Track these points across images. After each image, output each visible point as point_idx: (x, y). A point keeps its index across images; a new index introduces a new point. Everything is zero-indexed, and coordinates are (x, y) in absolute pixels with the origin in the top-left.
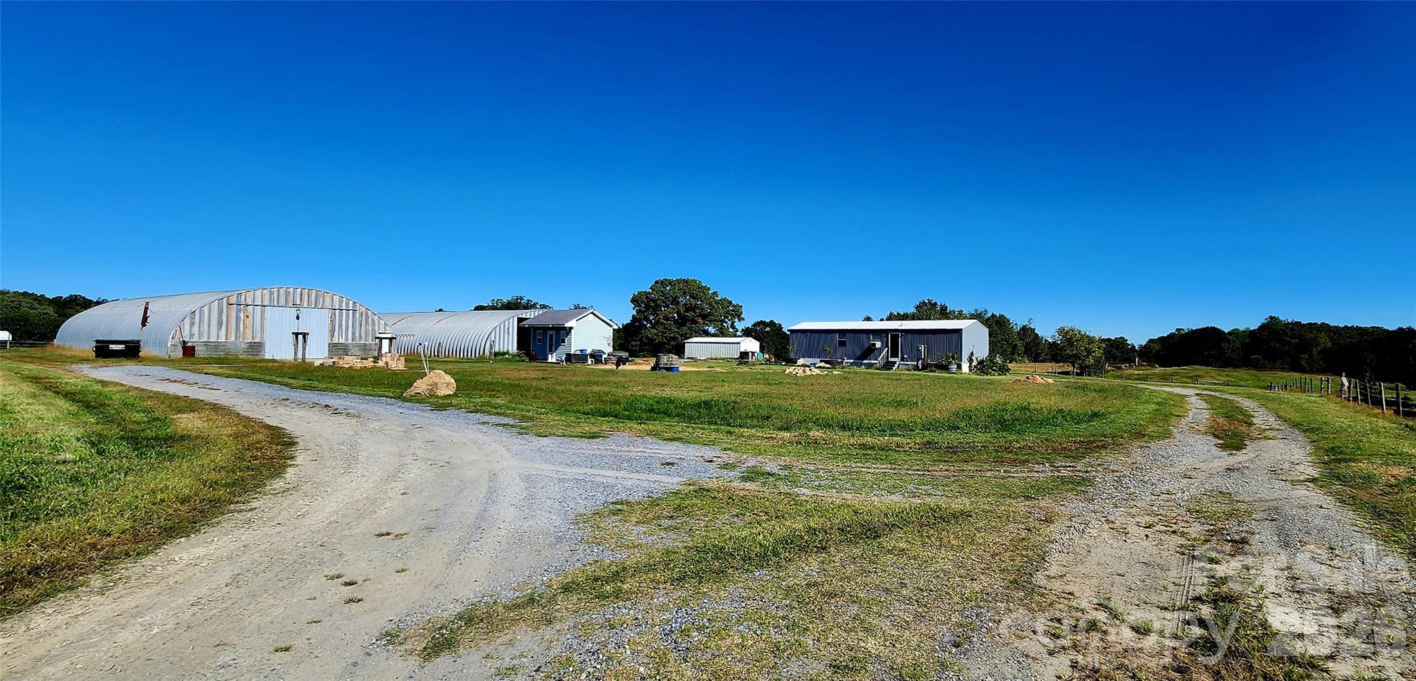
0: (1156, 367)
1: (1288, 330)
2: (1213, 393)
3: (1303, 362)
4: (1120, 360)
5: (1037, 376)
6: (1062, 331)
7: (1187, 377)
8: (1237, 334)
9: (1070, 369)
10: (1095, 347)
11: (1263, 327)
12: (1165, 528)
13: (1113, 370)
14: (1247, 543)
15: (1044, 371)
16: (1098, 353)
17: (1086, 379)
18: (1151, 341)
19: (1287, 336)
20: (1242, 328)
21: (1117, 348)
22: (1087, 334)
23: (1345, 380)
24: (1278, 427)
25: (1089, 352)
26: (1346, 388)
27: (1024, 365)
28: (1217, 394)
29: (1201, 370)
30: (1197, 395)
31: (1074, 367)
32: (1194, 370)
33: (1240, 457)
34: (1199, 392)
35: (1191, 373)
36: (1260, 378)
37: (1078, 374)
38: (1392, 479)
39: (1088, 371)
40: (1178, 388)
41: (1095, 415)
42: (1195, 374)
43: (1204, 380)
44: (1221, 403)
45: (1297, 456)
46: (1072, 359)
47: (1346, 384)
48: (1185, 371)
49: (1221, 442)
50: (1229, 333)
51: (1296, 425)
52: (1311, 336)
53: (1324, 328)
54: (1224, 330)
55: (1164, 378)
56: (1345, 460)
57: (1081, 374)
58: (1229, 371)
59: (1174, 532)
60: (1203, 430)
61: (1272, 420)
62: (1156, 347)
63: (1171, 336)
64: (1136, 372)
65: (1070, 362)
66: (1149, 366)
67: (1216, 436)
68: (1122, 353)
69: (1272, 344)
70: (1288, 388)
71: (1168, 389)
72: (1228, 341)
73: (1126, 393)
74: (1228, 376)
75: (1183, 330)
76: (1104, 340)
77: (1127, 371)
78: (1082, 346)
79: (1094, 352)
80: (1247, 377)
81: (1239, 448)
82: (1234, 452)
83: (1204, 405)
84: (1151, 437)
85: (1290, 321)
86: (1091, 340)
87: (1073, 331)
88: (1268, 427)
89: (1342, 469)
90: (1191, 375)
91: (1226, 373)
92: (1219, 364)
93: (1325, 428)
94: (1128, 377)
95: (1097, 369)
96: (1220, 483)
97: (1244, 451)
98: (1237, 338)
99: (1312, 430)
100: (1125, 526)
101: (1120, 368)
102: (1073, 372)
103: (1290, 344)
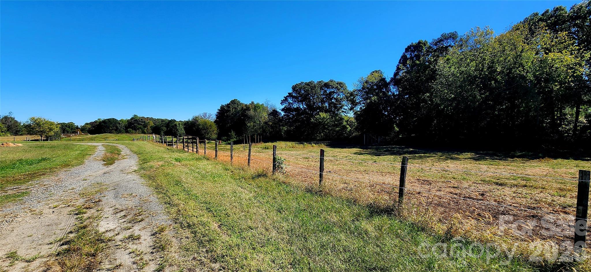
0: (88, 135)
1: (140, 120)
2: (109, 144)
3: (145, 131)
4: (70, 133)
5: (10, 143)
6: (32, 119)
7: (102, 138)
8: (123, 121)
9: (40, 138)
10: (54, 127)
11: (132, 119)
12: (65, 205)
13: (65, 137)
14: (101, 201)
15: (21, 140)
16: (57, 129)
17: (49, 142)
18: (87, 124)
19: (140, 122)
20: (125, 119)
21: (69, 127)
22: (49, 121)
23: (154, 136)
24: (129, 154)
25: (51, 129)
26: (154, 138)
27: (7, 137)
28: (111, 144)
29: (108, 135)
30: (102, 145)
31: (42, 137)
32: (105, 135)
33: (111, 167)
34: (103, 144)
35: (103, 137)
36: (130, 137)
37: (44, 140)
38: (158, 166)
39: (50, 139)
40: (95, 143)
41: (44, 159)
42: (106, 137)
43: (109, 139)
44: (111, 147)
45: (132, 164)
46: (41, 133)
47: (154, 137)
48: (101, 136)
49: (106, 163)
50: (120, 121)
51: (135, 153)
52: (147, 122)
53: (151, 119)
54: (118, 119)
55: (92, 139)
56: (147, 162)
57: (47, 140)
58: (119, 135)
59: (69, 206)
60: (99, 159)
61: (128, 152)
62: (89, 126)
63: (95, 122)
64: (78, 138)
65: (39, 135)
66: (85, 134)
67: (104, 161)
68: (72, 129)
69: (135, 124)
70: (139, 140)
71: (90, 144)
72: (119, 124)
73: (66, 147)
74: (119, 137)
75: (101, 119)
76: (59, 124)
77: (73, 136)
78: (46, 127)
79: (54, 129)
80: (126, 137)
81: (111, 164)
82: (109, 166)
83: (104, 149)
84: (73, 166)
85: (141, 117)
86: (52, 124)
87: (40, 119)
88: (125, 155)
89: (145, 165)
90: (104, 137)
91: (118, 136)
92: (116, 132)
93: (144, 152)
94: (74, 140)
95: (56, 136)
96: (99, 180)
97: (113, 165)
98: (123, 122)
99: (139, 154)
100: (41, 211)
101: (69, 136)
102: (41, 139)
103: (141, 125)
